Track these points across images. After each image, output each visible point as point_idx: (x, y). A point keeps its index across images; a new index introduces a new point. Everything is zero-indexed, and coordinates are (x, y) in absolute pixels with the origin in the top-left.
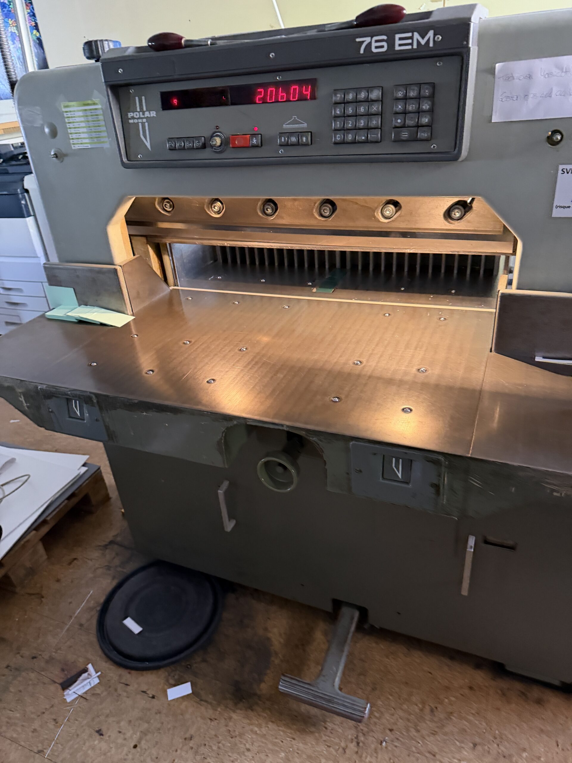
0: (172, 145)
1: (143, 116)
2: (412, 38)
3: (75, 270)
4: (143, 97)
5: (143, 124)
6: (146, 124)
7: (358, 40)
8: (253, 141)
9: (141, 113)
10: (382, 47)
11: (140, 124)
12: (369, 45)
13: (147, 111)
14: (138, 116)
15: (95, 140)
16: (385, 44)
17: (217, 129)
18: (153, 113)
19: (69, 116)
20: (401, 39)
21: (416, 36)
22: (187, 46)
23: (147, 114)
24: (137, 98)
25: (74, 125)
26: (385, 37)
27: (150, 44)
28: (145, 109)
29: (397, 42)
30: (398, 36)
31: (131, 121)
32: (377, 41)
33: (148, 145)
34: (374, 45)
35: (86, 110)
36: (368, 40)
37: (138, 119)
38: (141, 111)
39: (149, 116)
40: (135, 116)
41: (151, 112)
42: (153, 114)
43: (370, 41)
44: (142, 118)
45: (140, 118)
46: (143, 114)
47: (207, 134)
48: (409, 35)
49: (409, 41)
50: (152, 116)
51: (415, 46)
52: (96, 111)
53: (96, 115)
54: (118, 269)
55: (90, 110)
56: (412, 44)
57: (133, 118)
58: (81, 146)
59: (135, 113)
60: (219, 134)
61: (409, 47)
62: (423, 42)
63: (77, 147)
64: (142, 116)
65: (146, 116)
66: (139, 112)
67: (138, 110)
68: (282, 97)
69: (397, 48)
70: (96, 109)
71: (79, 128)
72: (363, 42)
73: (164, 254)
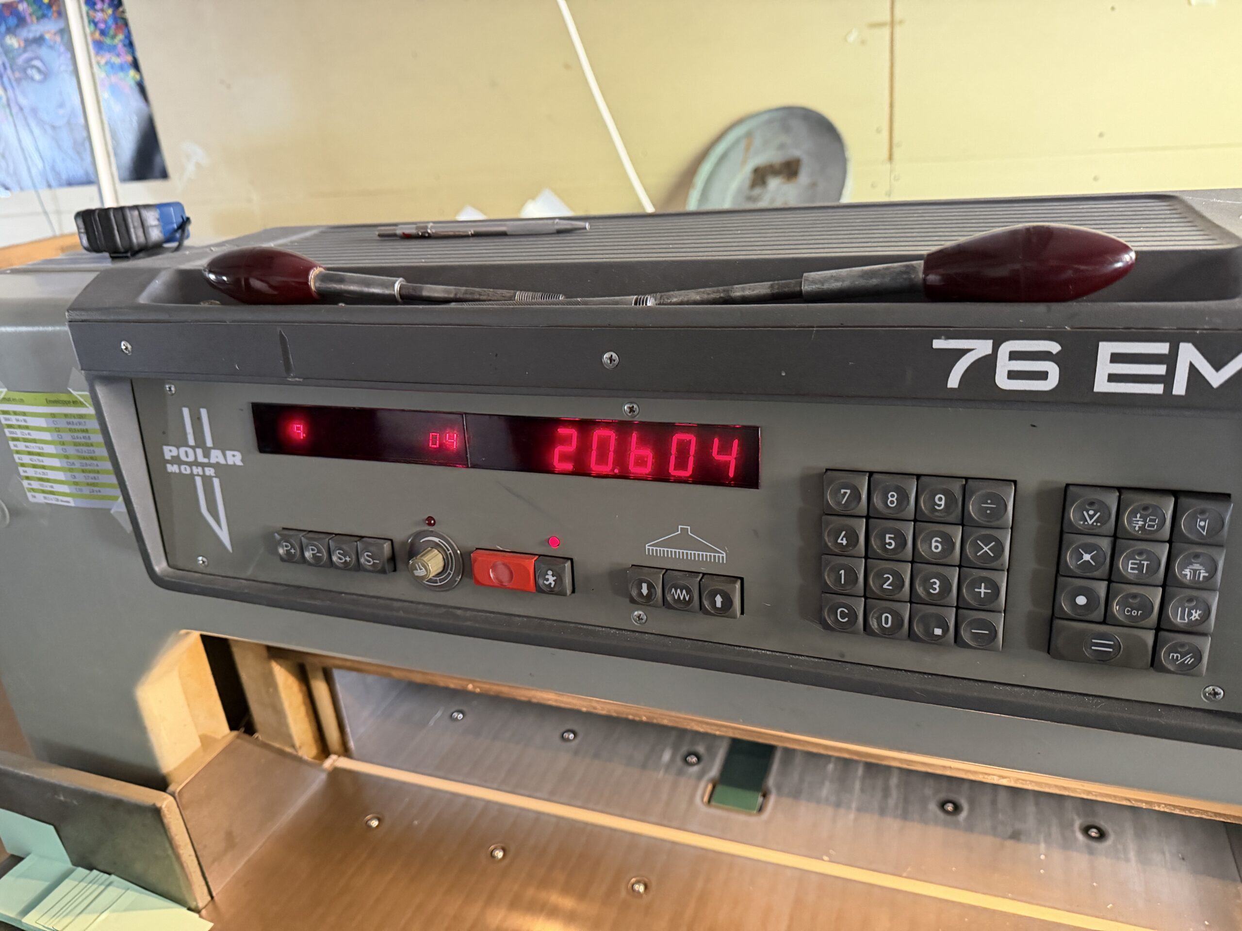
0: (293, 551)
1: (206, 460)
2: (1170, 360)
3: (55, 788)
4: (204, 412)
5: (207, 481)
6: (216, 482)
7: (938, 344)
8: (547, 580)
9: (199, 451)
10: (1043, 376)
11: (199, 481)
12: (988, 364)
13: (215, 447)
14: (191, 458)
15: (86, 490)
16: (1053, 369)
17: (430, 524)
18: (234, 456)
19: (14, 422)
21: (1188, 354)
22: (325, 295)
23: (216, 456)
24: (186, 411)
25: (27, 447)
26: (1054, 347)
27: (212, 275)
28: (209, 443)
29: (1104, 367)
30: (1106, 349)
31: (172, 468)
32: (1014, 356)
33: (224, 535)
34: (1004, 365)
35: (53, 415)
36: (982, 348)
38: (197, 446)
39: (222, 461)
40: (183, 457)
41: (229, 453)
42: (235, 458)
43: (989, 351)
44: (203, 465)
45: (196, 463)
46: (207, 455)
47: (401, 533)
48: (1162, 348)
49: (1160, 370)
50: (230, 462)
51: (1180, 388)
52: (82, 420)
53: (83, 431)
54: (163, 806)
55: (66, 416)
56: (1168, 379)
57: (177, 460)
58: (52, 500)
59: (182, 450)
60: (436, 540)
62: (1216, 378)
63: (40, 498)
64: (201, 459)
65: (214, 460)
66: (193, 448)
67: (192, 442)
68: (641, 462)
69: (1101, 385)
70: (81, 416)
71: (39, 454)
72: (962, 353)
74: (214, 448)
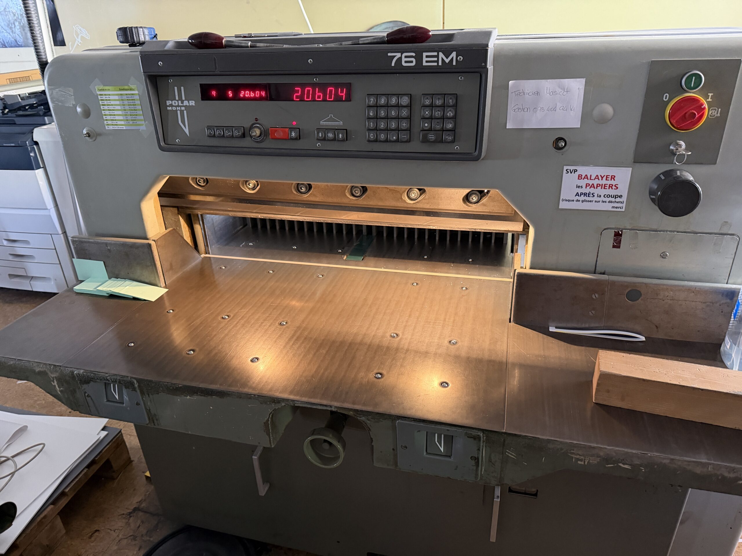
0: (211, 132)
1: (182, 105)
2: (437, 56)
3: (106, 244)
4: (182, 88)
5: (182, 112)
6: (185, 112)
7: (389, 54)
8: (292, 135)
9: (180, 102)
10: (412, 62)
11: (179, 112)
12: (400, 59)
14: (177, 104)
15: (131, 122)
16: (413, 60)
17: (256, 121)
19: (104, 98)
20: (427, 57)
21: (441, 55)
22: (226, 46)
23: (186, 103)
24: (176, 88)
25: (108, 108)
26: (414, 54)
27: (190, 41)
28: (184, 99)
29: (425, 59)
30: (425, 54)
31: (169, 108)
32: (406, 57)
33: (187, 131)
34: (404, 59)
35: (121, 95)
36: (398, 55)
37: (176, 106)
38: (179, 100)
39: (188, 105)
40: (174, 104)
41: (190, 102)
42: (192, 103)
43: (400, 56)
44: (181, 106)
45: (178, 106)
46: (182, 103)
47: (247, 125)
48: (436, 54)
49: (436, 59)
50: (191, 105)
51: (440, 64)
52: (133, 96)
53: (132, 100)
54: (152, 244)
55: (126, 94)
56: (437, 62)
57: (171, 105)
58: (116, 128)
59: (173, 102)
60: (258, 125)
61: (436, 64)
62: (447, 61)
63: (111, 128)
64: (180, 104)
65: (184, 104)
66: (178, 101)
67: (177, 98)
68: (319, 97)
69: (425, 64)
70: (132, 94)
71: (113, 110)
72: (395, 56)
73: (195, 223)
74: (185, 100)
